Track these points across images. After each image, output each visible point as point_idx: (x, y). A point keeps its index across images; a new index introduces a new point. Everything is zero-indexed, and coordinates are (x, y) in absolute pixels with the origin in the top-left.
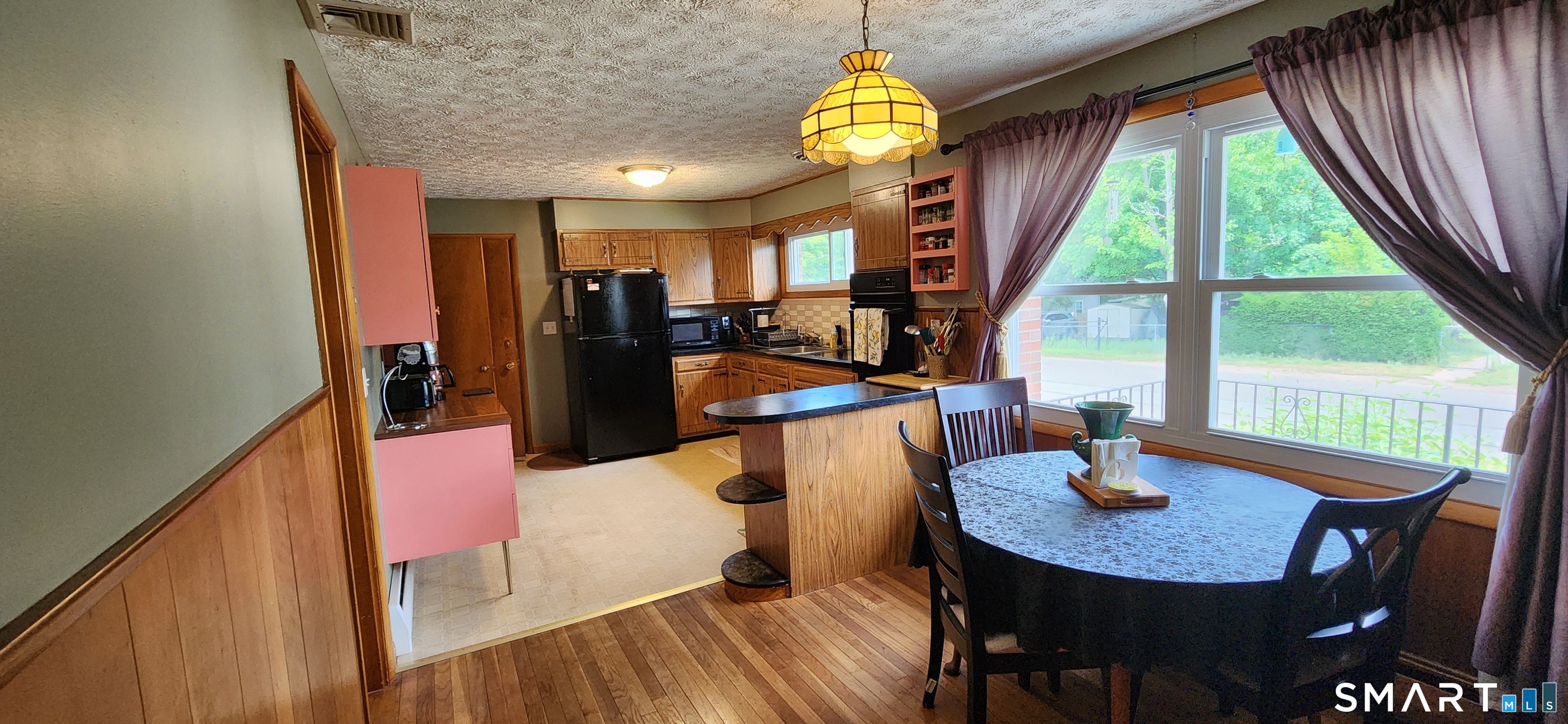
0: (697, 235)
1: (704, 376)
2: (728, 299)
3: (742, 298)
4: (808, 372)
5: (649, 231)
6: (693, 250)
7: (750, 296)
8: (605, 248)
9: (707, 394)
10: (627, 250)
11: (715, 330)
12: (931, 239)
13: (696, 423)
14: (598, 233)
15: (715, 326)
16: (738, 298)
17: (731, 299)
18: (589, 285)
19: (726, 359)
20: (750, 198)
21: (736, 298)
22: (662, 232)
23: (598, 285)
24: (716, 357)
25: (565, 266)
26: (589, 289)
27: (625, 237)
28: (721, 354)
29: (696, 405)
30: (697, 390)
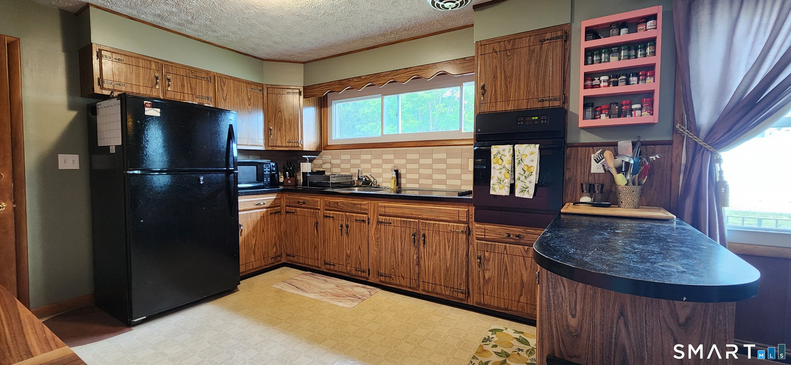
0: (253, 87)
1: (262, 215)
2: (279, 147)
3: (292, 147)
4: (400, 208)
5: (208, 72)
6: (249, 100)
7: (300, 145)
8: (157, 78)
9: (263, 231)
10: (183, 86)
11: (267, 173)
12: (602, 78)
13: (253, 259)
14: (150, 61)
15: (267, 169)
16: (289, 147)
17: (282, 147)
18: (146, 109)
19: (280, 199)
20: (304, 63)
21: (286, 147)
22: (221, 76)
23: (159, 110)
24: (273, 197)
25: (102, 88)
26: (147, 113)
27: (182, 72)
28: (276, 195)
29: (254, 242)
30: (255, 229)
